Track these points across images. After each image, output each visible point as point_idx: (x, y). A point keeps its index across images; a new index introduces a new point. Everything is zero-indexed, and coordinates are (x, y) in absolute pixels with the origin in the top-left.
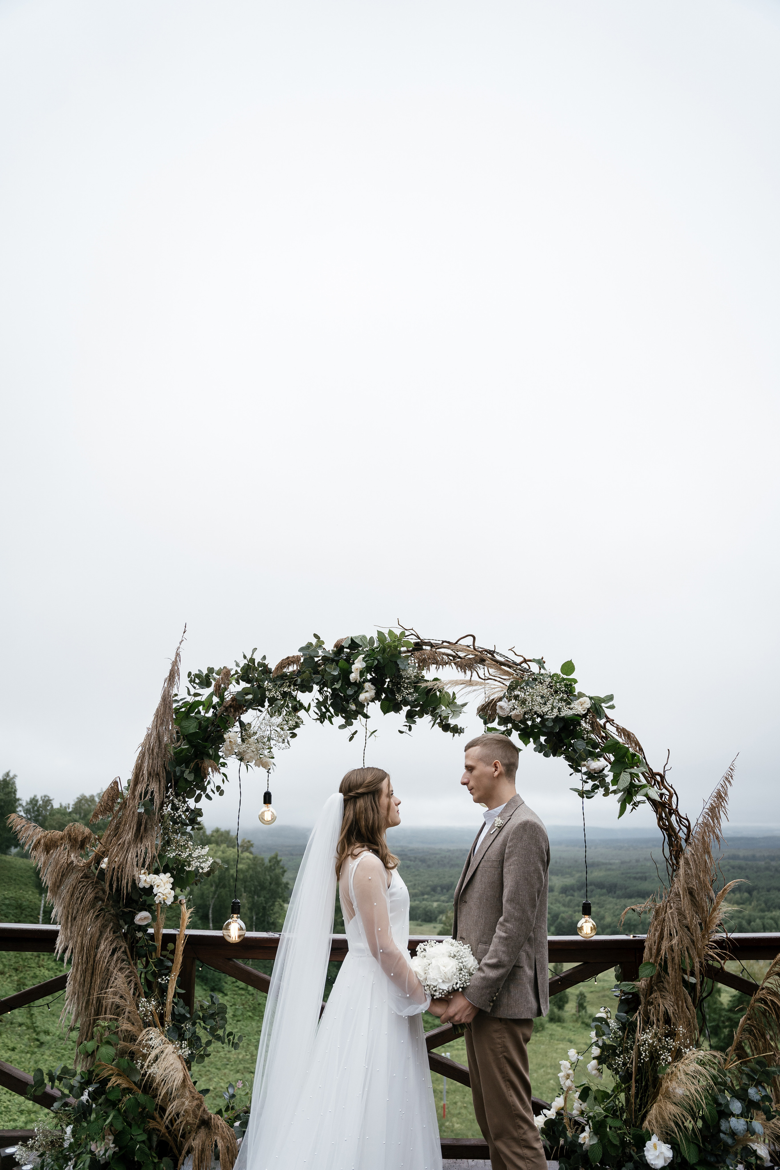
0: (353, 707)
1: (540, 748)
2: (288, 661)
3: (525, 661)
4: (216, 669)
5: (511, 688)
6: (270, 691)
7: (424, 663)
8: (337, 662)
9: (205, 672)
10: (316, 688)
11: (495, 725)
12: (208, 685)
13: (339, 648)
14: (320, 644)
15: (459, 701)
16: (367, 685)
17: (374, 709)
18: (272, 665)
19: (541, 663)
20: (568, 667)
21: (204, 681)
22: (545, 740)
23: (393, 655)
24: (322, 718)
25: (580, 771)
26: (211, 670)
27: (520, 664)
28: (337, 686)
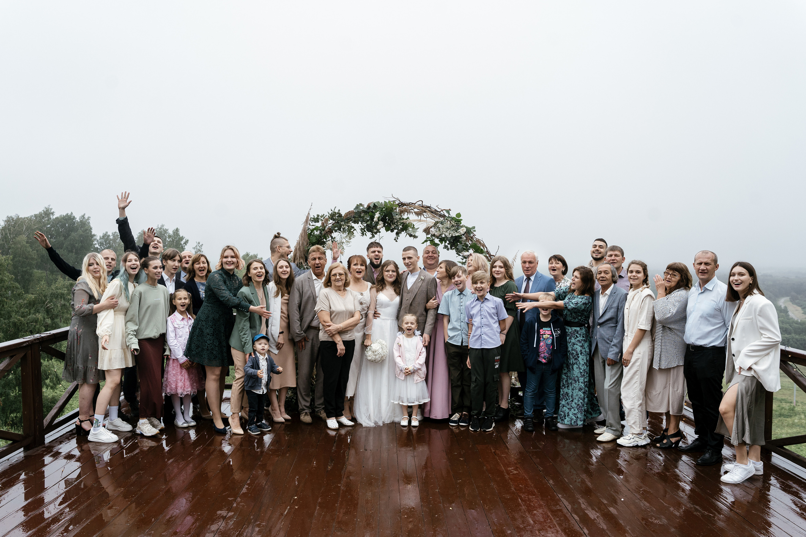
0: (375, 231)
1: (446, 247)
2: (349, 213)
3: (442, 210)
4: (320, 215)
5: (436, 223)
6: (343, 225)
7: (402, 212)
8: (369, 213)
9: (316, 217)
10: (360, 222)
11: (429, 236)
12: (318, 222)
13: (369, 207)
14: (361, 205)
15: (416, 227)
16: (381, 222)
17: (383, 230)
18: (343, 213)
19: (448, 211)
20: (459, 215)
21: (316, 220)
22: (448, 244)
23: (391, 210)
24: (363, 234)
25: (460, 255)
26: (318, 216)
27: (440, 212)
28: (369, 223)
